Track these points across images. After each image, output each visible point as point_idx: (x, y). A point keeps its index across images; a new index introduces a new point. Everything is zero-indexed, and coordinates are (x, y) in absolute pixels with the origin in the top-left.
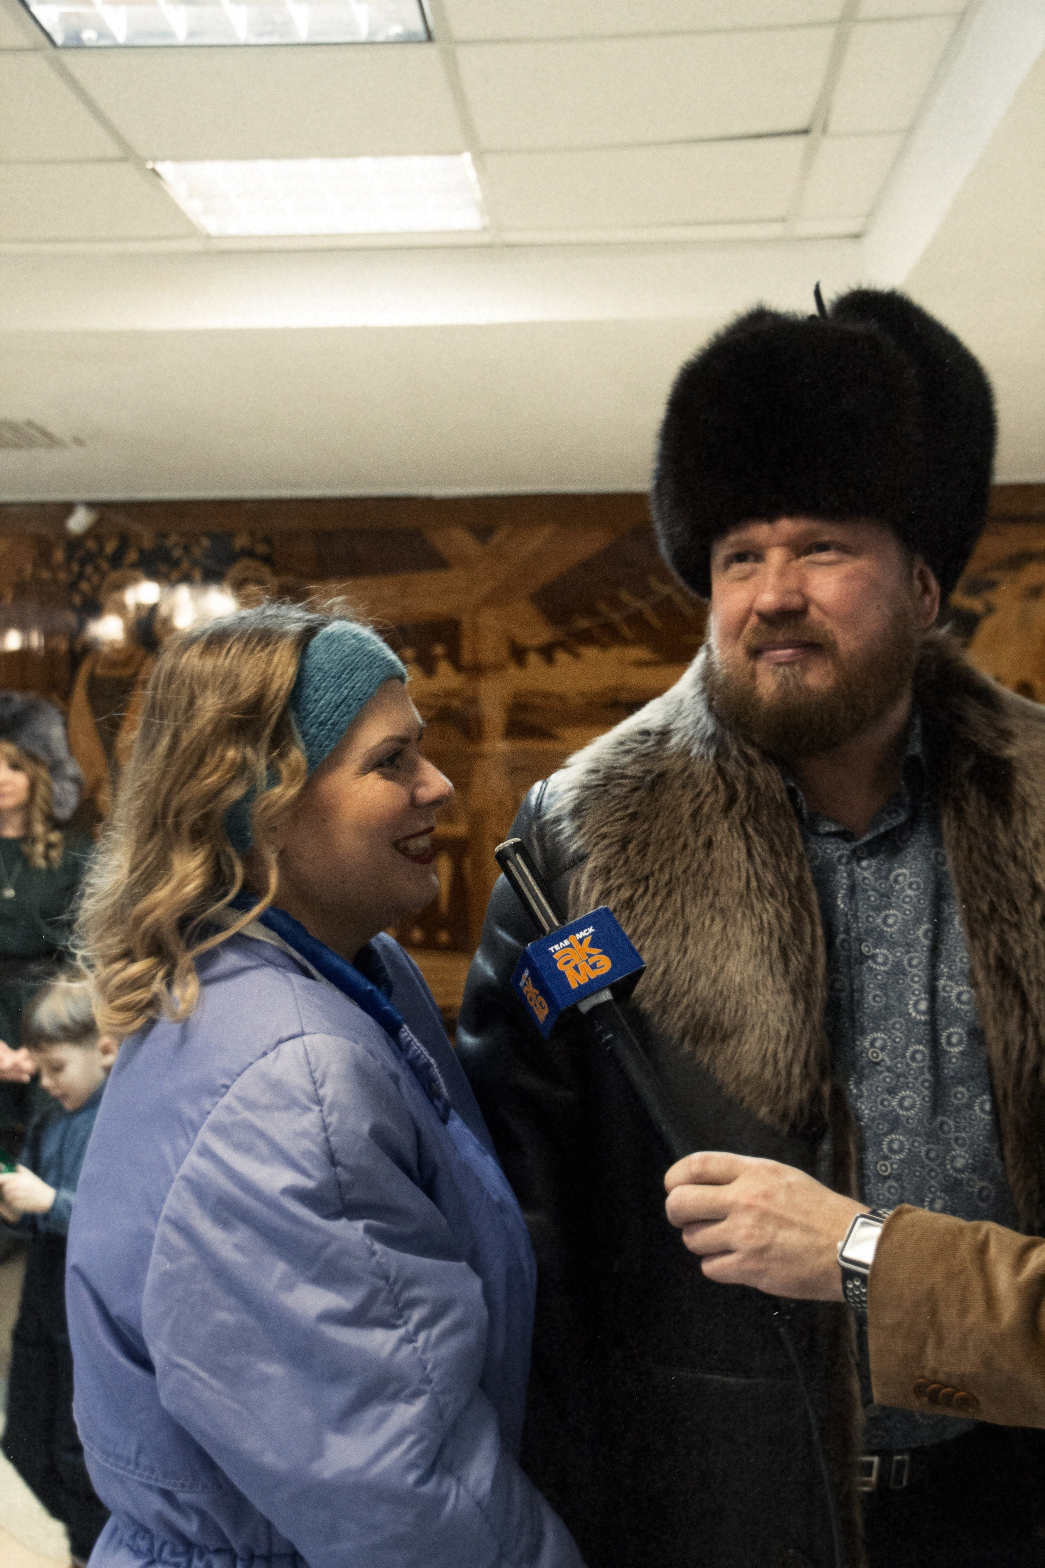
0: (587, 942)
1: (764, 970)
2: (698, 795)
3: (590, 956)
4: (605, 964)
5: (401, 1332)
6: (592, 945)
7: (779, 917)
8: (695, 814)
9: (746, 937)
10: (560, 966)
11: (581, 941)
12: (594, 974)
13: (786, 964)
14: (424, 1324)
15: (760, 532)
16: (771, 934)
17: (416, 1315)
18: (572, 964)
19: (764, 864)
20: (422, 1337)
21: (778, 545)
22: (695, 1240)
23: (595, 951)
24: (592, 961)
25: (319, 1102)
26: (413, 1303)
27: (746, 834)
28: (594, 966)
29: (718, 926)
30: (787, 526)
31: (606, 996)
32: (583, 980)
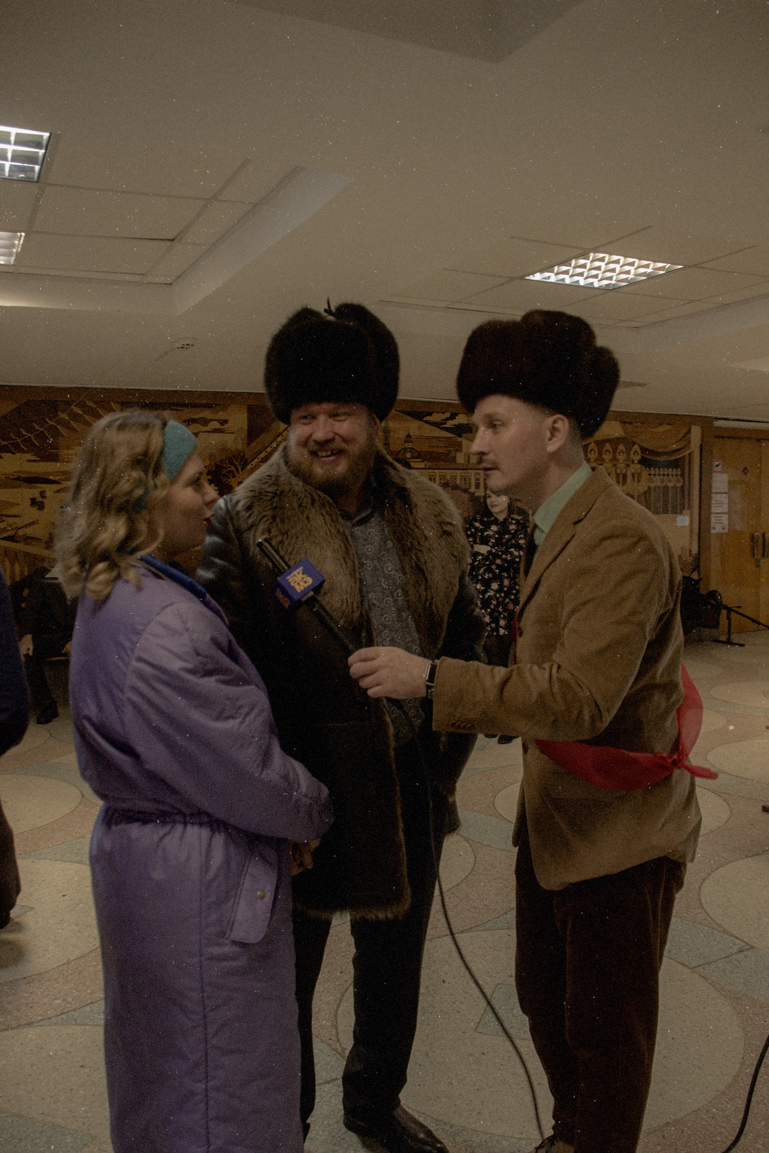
0: (301, 573)
1: (339, 566)
2: (299, 499)
3: (303, 578)
4: (310, 581)
5: (240, 719)
6: (303, 574)
7: (340, 546)
8: (300, 506)
9: (329, 554)
10: (292, 584)
11: (298, 573)
12: (306, 585)
13: (346, 564)
14: (248, 714)
15: (315, 408)
16: (339, 552)
17: (244, 711)
18: (297, 583)
19: (331, 526)
20: (247, 719)
21: (324, 413)
22: (363, 683)
23: (304, 576)
24: (304, 580)
25: (187, 630)
26: (241, 707)
27: (322, 514)
28: (305, 582)
29: (318, 549)
30: (326, 406)
31: (311, 593)
32: (302, 588)
